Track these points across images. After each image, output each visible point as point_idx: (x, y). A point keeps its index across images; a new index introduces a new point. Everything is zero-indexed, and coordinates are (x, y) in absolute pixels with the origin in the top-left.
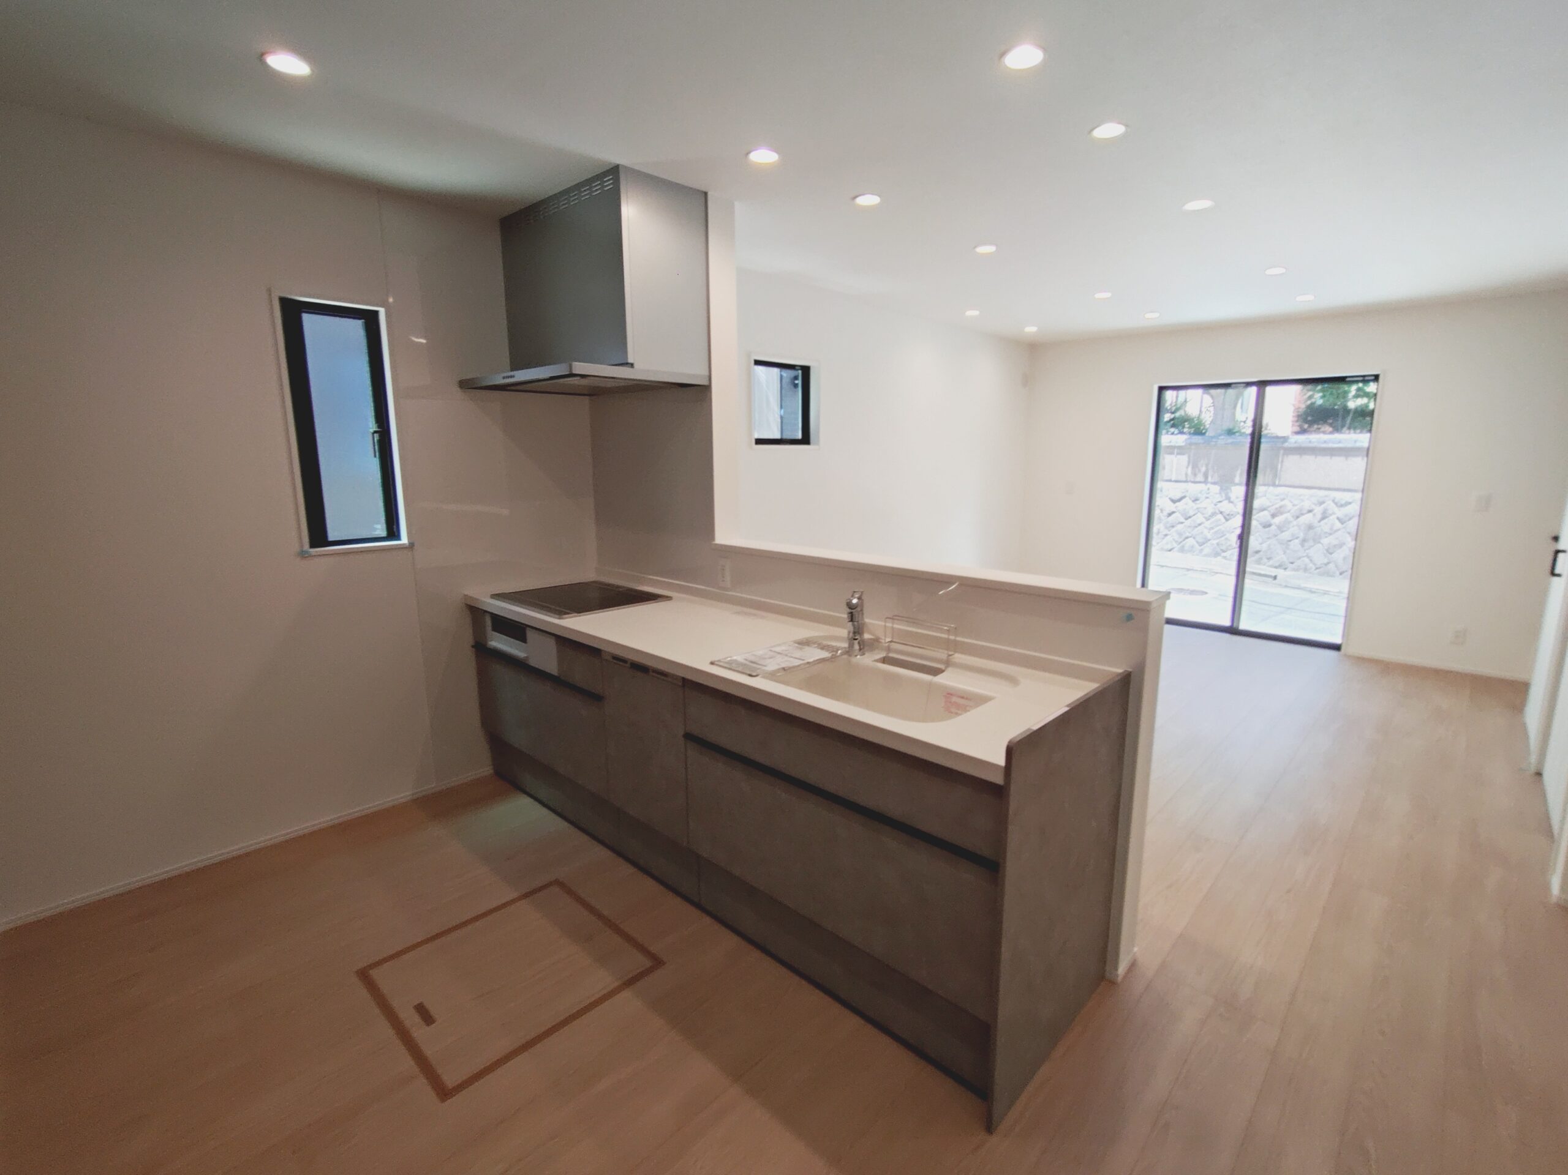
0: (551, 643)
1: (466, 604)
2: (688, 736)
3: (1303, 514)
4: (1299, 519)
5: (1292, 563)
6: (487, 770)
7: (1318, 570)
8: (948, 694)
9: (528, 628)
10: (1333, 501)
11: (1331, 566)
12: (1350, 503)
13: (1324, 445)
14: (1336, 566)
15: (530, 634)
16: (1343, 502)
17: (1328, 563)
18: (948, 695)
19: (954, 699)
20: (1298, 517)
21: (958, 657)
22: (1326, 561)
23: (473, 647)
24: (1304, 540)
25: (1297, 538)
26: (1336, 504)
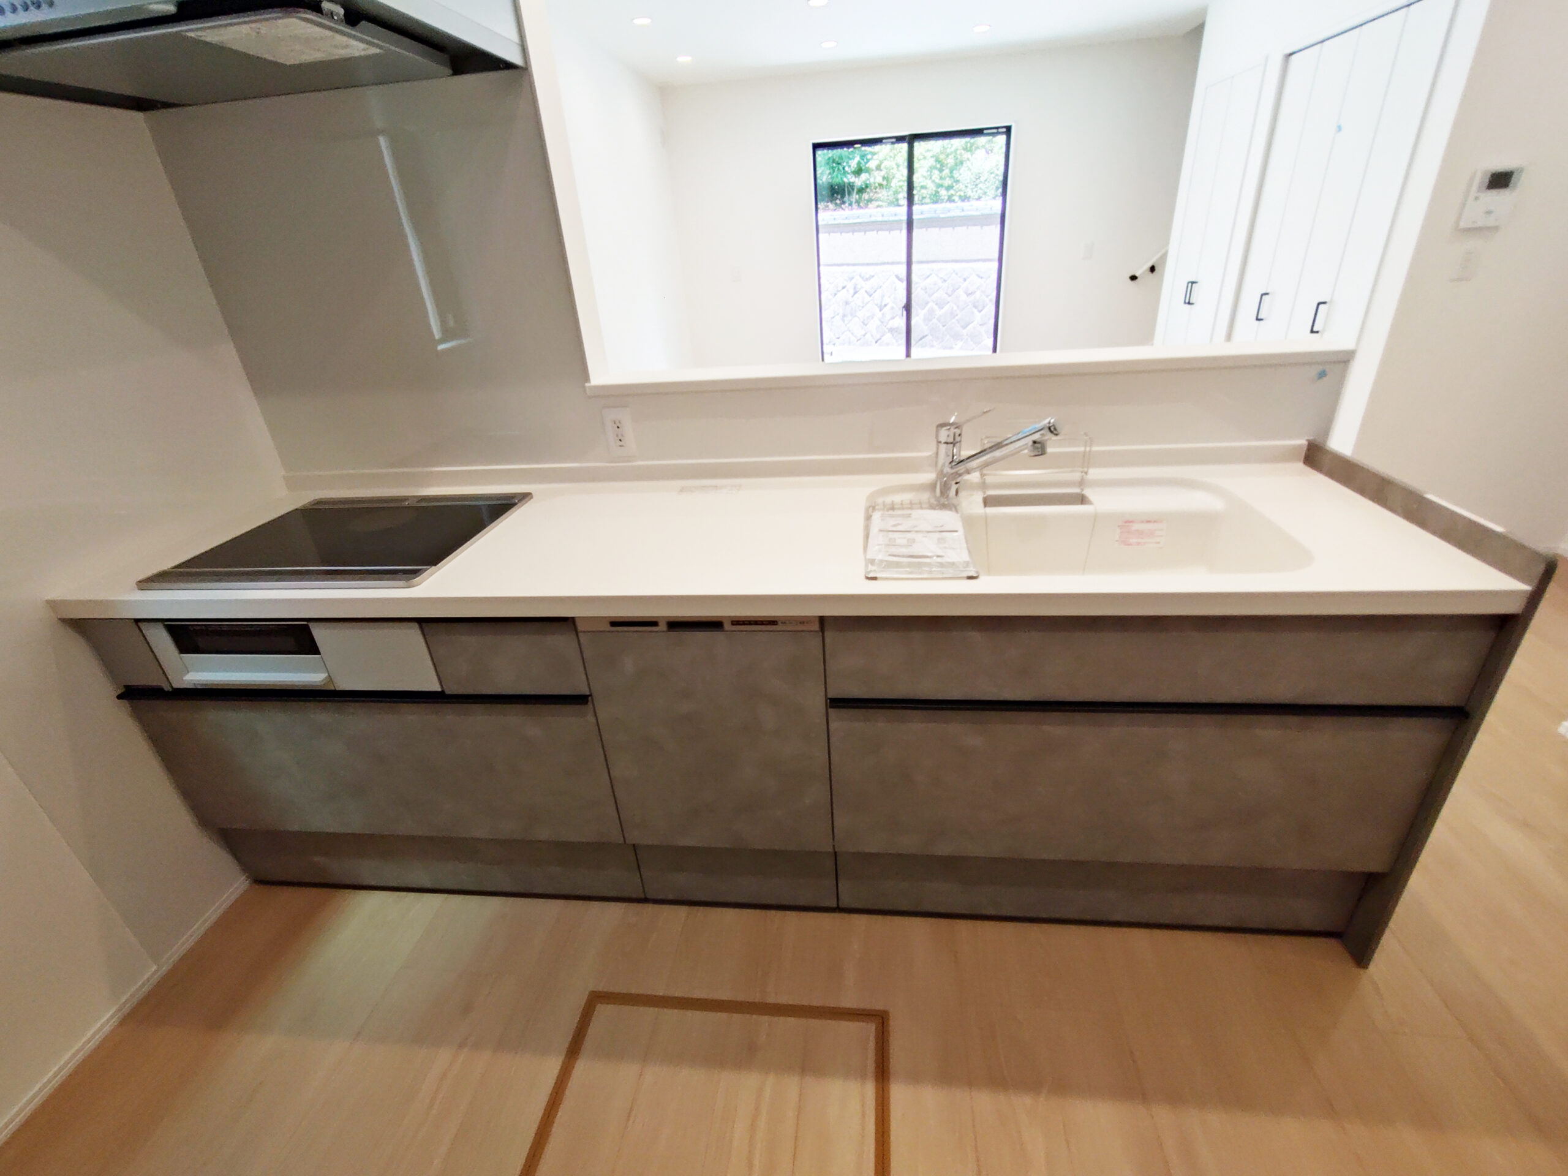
0: (414, 634)
1: (60, 619)
2: (836, 703)
3: (839, 291)
4: (836, 296)
5: (838, 338)
6: (238, 884)
7: (859, 342)
8: (1126, 522)
9: (311, 625)
10: (860, 276)
11: (868, 336)
12: (873, 276)
13: (846, 222)
14: (872, 336)
15: (319, 633)
16: (868, 276)
17: (866, 334)
18: (1127, 524)
19: (1136, 526)
20: (835, 294)
21: (1094, 473)
22: (863, 333)
23: (119, 697)
24: (844, 316)
25: (838, 314)
26: (862, 278)
